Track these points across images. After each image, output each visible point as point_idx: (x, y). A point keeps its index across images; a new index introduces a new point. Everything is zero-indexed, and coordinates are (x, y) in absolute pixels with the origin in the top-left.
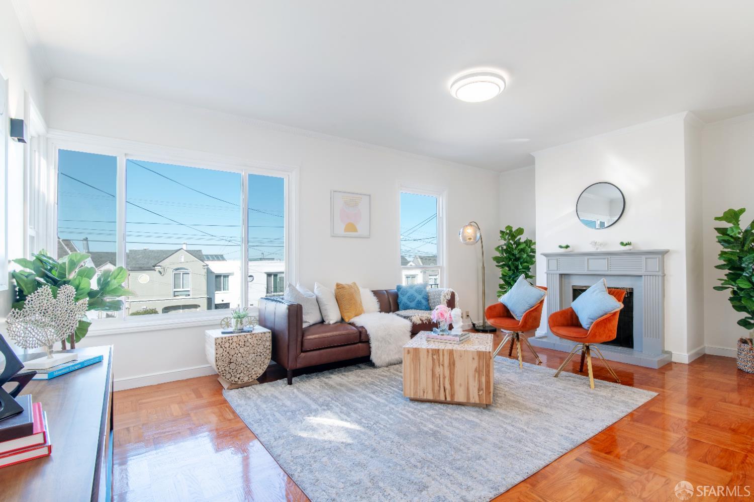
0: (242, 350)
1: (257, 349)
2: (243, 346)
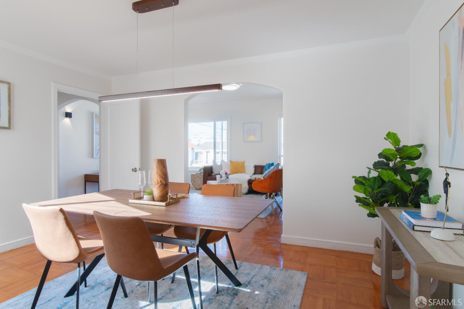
2: (197, 177)
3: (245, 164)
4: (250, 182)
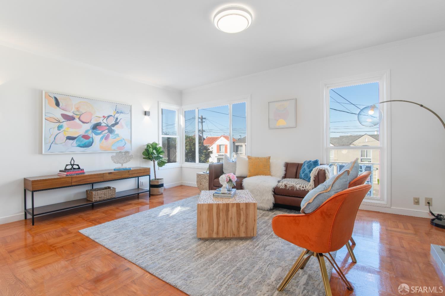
3: (271, 161)
4: (276, 192)
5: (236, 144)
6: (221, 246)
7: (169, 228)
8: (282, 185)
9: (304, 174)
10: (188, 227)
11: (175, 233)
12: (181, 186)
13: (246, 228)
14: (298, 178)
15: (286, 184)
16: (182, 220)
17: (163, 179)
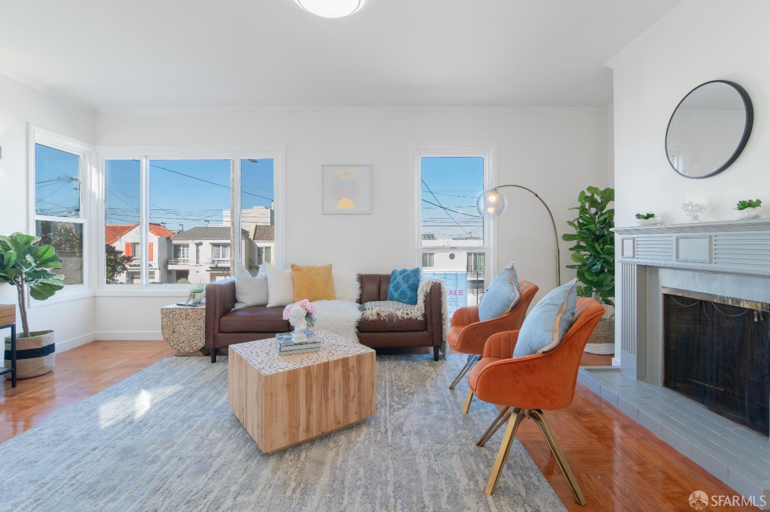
0: (183, 322)
1: (197, 322)
2: (184, 318)
3: (333, 272)
5: (174, 242)
6: (328, 453)
7: (158, 452)
8: (372, 314)
9: (399, 292)
10: (210, 437)
11: (188, 462)
12: (96, 343)
13: (360, 403)
14: (385, 299)
15: (379, 312)
16: (179, 424)
17: (52, 331)
